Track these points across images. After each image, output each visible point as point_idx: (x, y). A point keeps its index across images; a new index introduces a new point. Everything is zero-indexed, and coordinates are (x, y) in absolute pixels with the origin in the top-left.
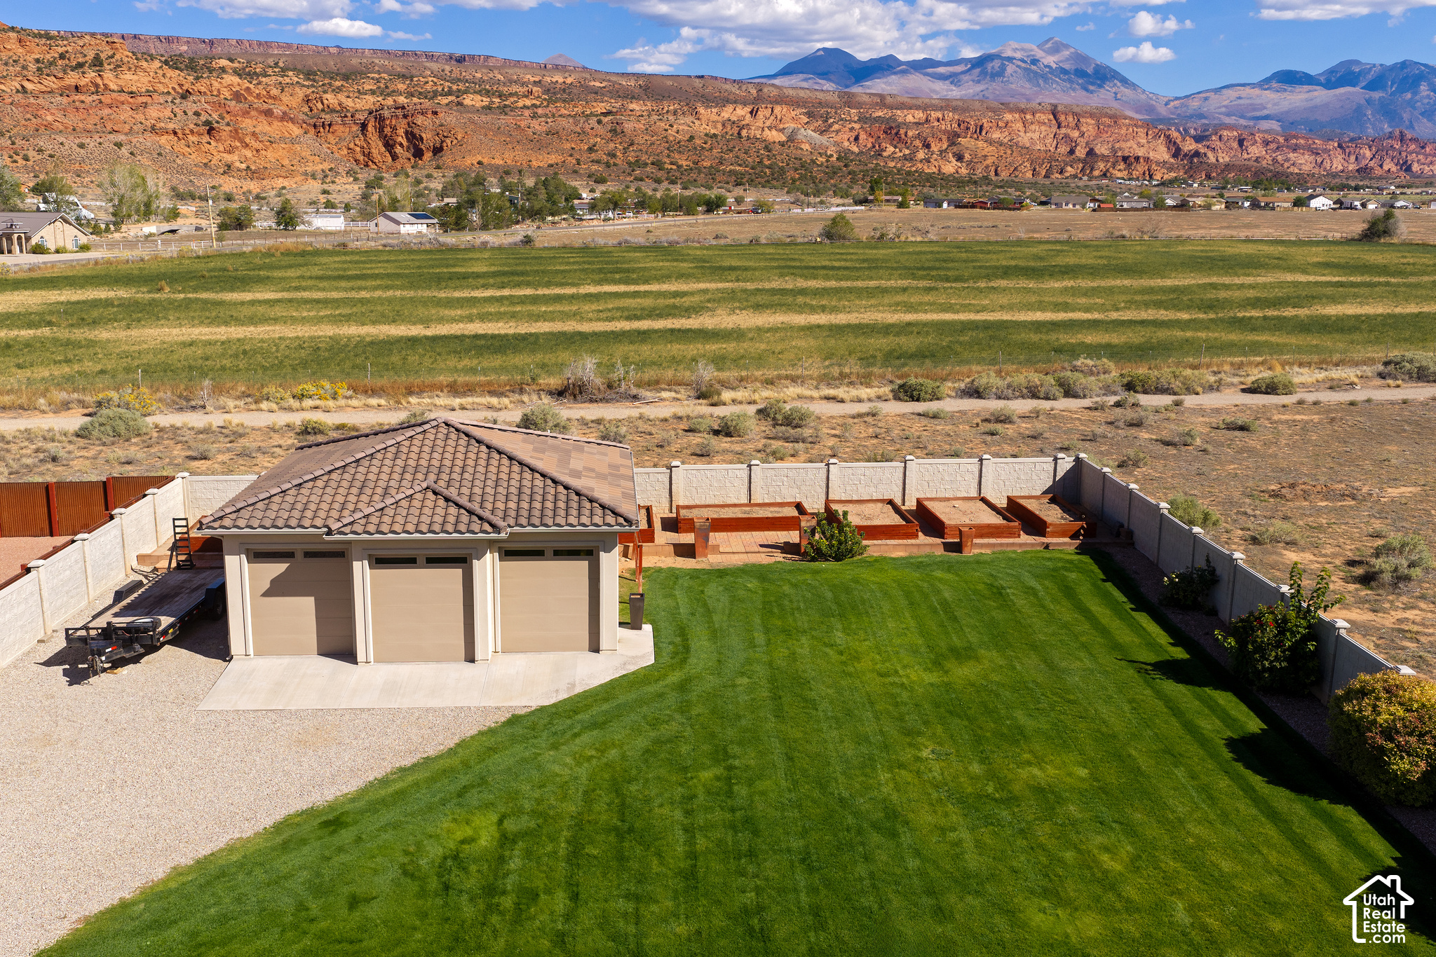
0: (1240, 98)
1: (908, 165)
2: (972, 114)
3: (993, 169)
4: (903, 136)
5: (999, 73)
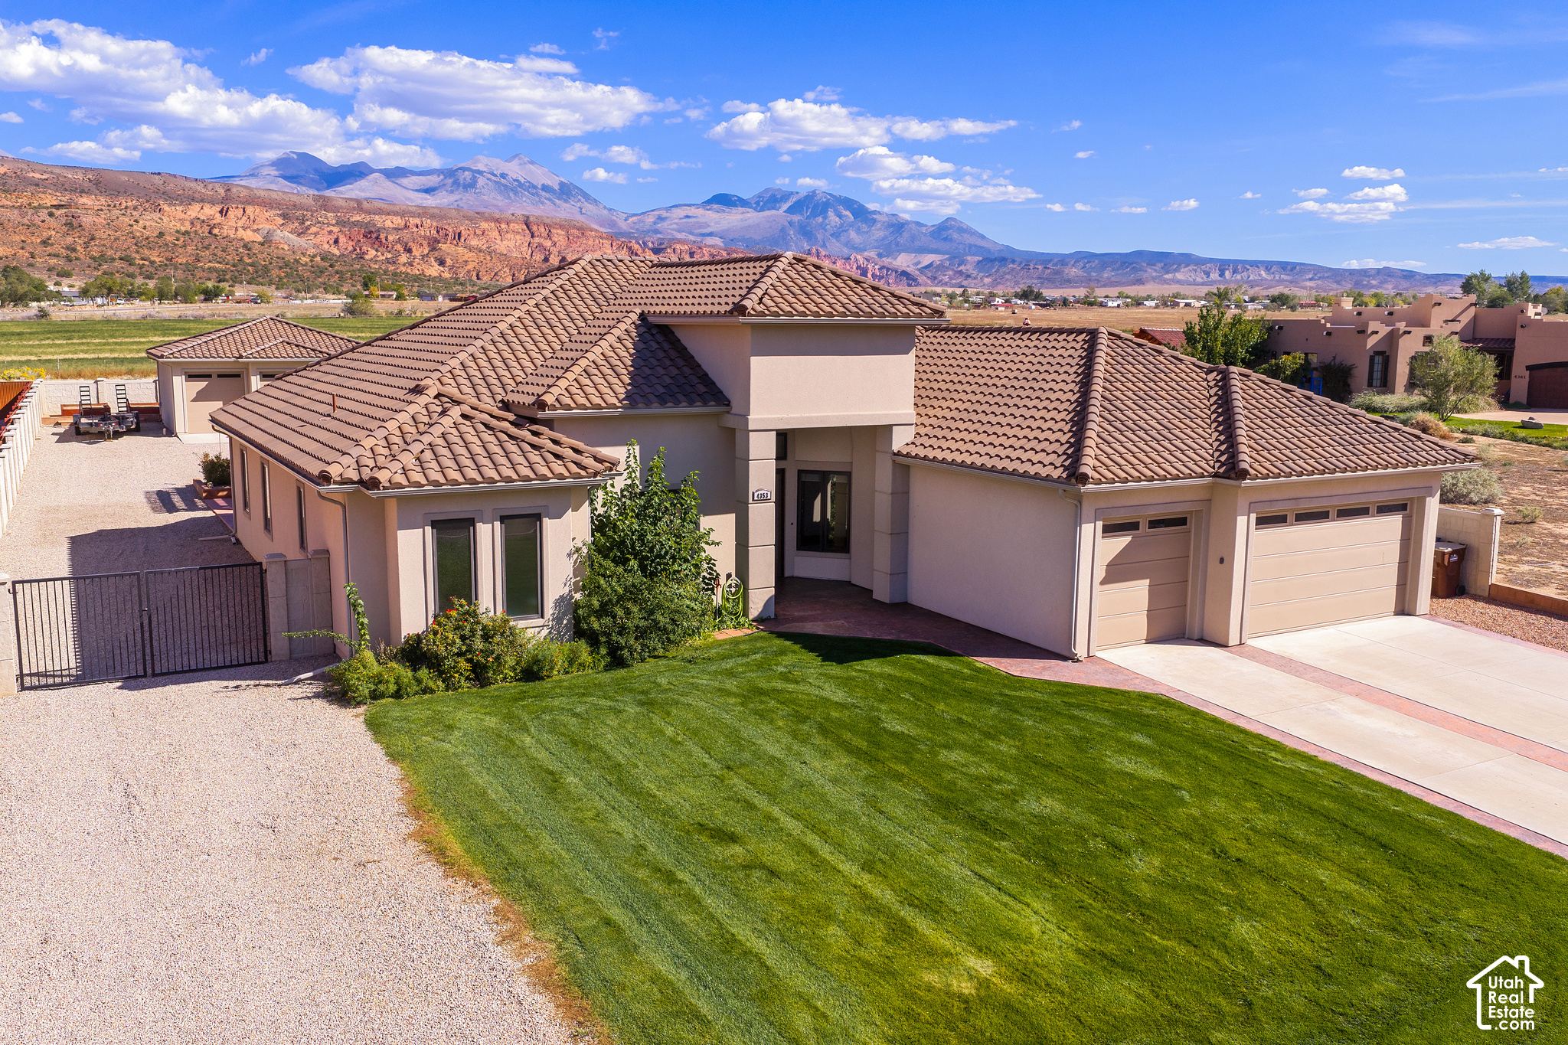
0: (687, 216)
1: (391, 268)
2: (449, 221)
3: (475, 273)
4: (384, 241)
5: (471, 185)
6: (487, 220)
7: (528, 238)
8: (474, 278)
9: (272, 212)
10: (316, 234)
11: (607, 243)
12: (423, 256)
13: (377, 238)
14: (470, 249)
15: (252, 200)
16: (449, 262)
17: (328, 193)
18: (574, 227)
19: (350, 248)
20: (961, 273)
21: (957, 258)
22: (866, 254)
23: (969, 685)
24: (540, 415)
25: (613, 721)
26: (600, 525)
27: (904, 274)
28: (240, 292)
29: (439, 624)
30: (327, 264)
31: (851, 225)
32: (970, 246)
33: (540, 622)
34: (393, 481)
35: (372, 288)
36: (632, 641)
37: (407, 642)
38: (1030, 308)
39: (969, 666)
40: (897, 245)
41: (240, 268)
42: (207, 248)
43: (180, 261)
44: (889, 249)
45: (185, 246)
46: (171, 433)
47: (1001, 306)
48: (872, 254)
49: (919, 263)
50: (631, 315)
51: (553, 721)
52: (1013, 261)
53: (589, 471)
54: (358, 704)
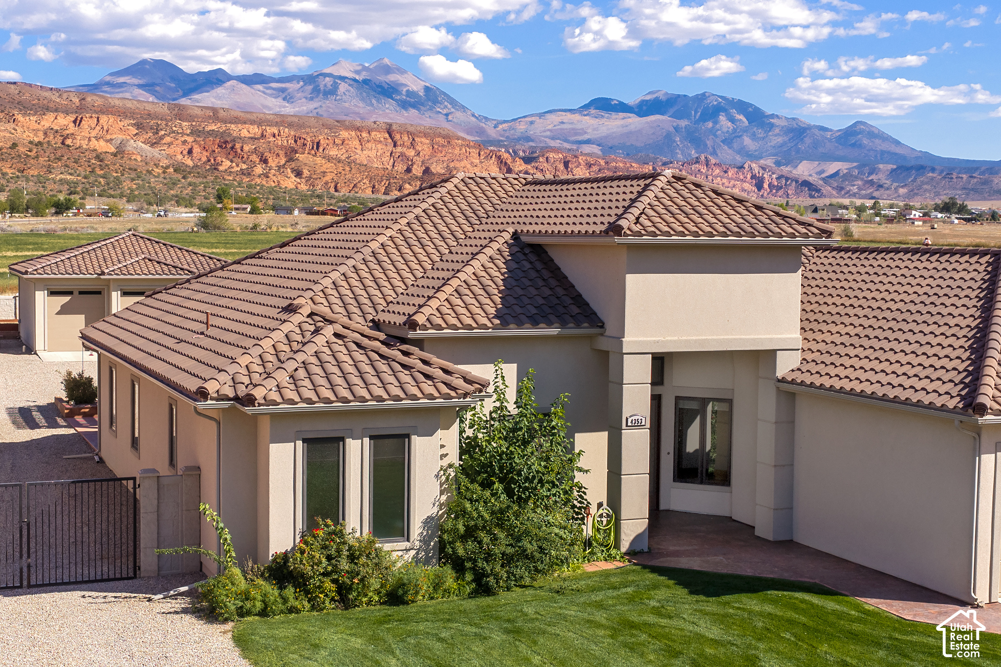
0: (563, 123)
1: (246, 180)
2: (308, 130)
3: (333, 185)
4: (239, 151)
5: (332, 92)
6: (347, 128)
7: (390, 147)
8: (332, 190)
9: (127, 122)
10: (169, 144)
11: (474, 152)
12: (279, 167)
13: (232, 148)
14: (329, 159)
15: (106, 110)
16: (306, 173)
17: (184, 101)
18: (440, 136)
19: (204, 159)
20: (871, 182)
21: (867, 167)
22: (762, 162)
23: (856, 627)
24: (411, 335)
25: (478, 647)
26: (468, 448)
27: (806, 184)
28: (90, 205)
29: (306, 543)
30: (180, 176)
31: (745, 130)
32: (883, 152)
33: (405, 545)
34: (268, 399)
35: (226, 201)
36: (498, 568)
37: (274, 561)
38: (952, 223)
39: (858, 607)
40: (798, 151)
41: (92, 179)
42: (59, 159)
43: (32, 172)
44: (787, 157)
45: (37, 157)
46: (31, 350)
47: (917, 220)
48: (769, 162)
49: (823, 172)
50: (504, 234)
51: (418, 645)
52: (933, 170)
53: (460, 392)
54: (226, 620)
